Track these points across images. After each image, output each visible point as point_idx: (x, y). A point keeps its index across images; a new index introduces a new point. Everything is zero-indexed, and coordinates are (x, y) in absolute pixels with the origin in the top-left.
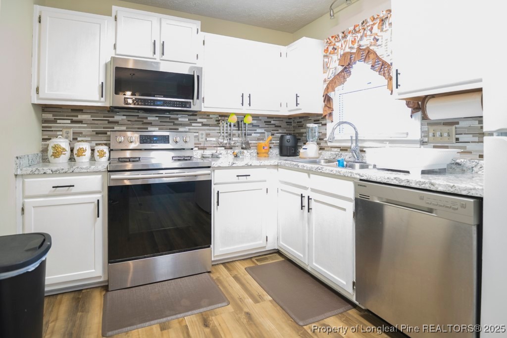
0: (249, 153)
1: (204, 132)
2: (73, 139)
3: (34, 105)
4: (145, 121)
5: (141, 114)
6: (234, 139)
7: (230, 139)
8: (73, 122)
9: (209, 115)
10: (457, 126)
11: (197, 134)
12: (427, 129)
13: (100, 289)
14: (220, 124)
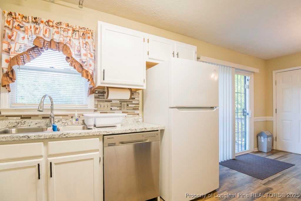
10: (111, 102)
12: (97, 104)
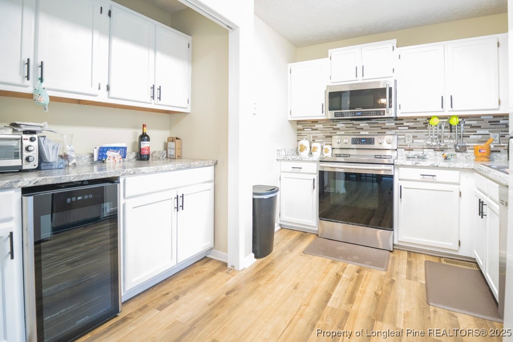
0: (464, 156)
1: (411, 135)
2: (313, 141)
3: (291, 122)
4: (358, 127)
5: (355, 122)
6: (445, 141)
7: (440, 141)
8: (313, 130)
9: (416, 119)
11: (404, 137)
13: (314, 235)
14: (428, 128)
